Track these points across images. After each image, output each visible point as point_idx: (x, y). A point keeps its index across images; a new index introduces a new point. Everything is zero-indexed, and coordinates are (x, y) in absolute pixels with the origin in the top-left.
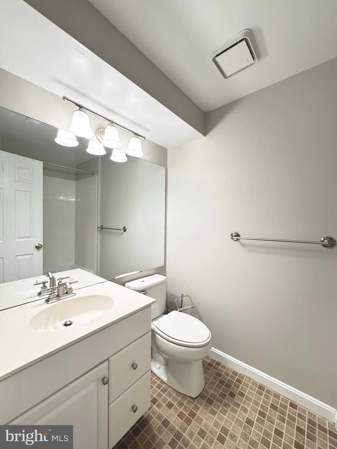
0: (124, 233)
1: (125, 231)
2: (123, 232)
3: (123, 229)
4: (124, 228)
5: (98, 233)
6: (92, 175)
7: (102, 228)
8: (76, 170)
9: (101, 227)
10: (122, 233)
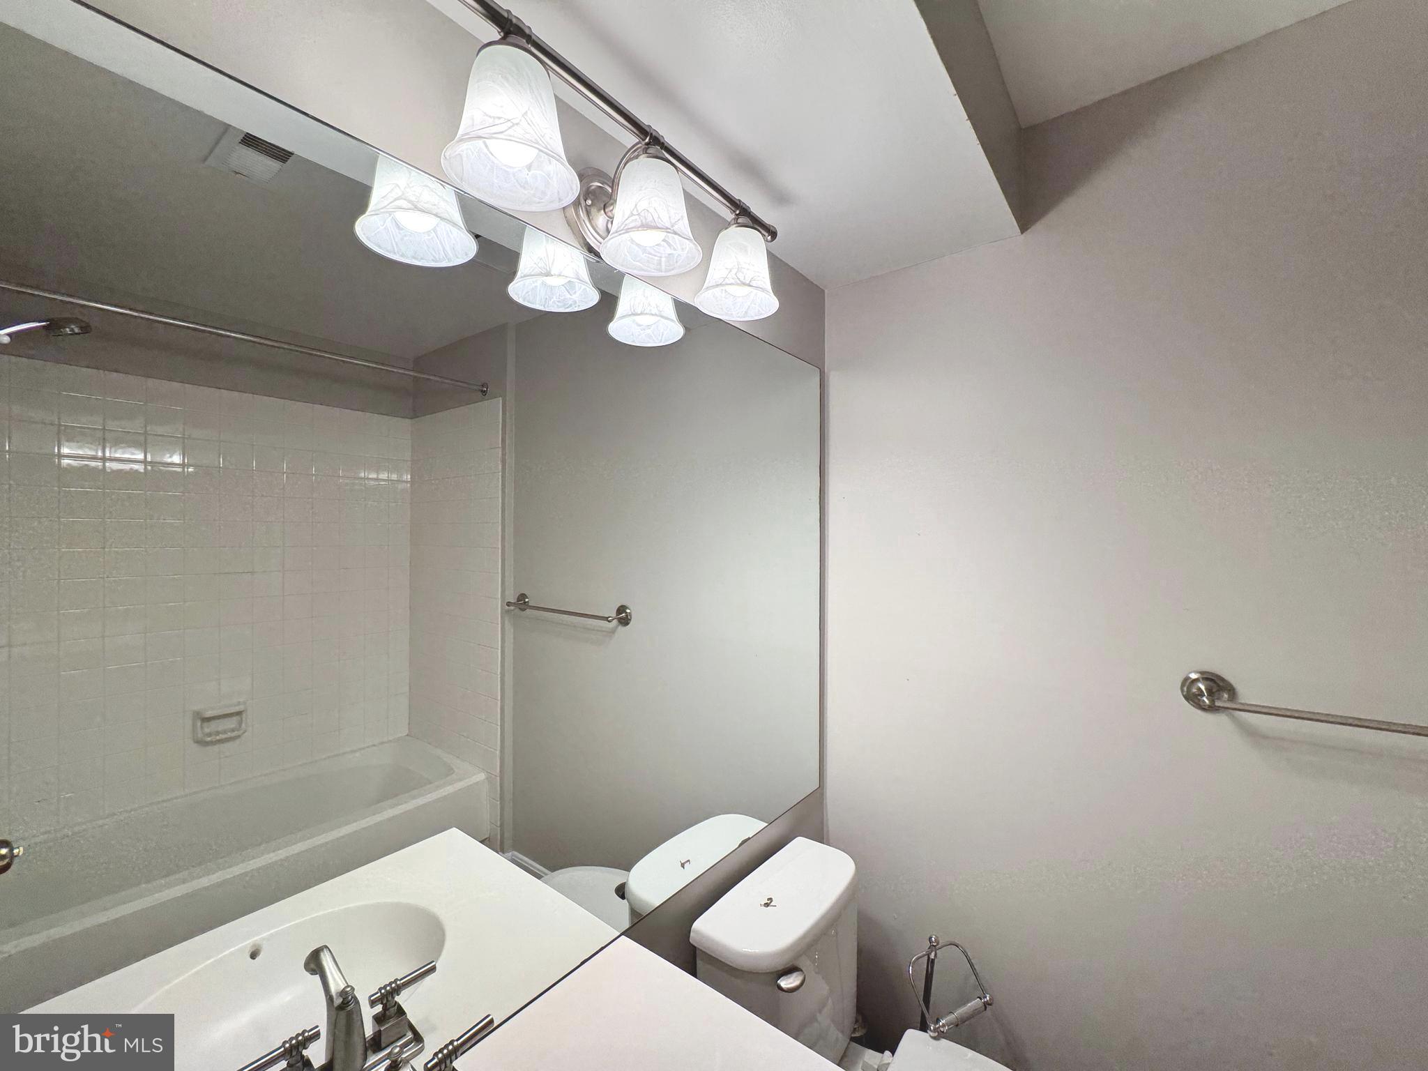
0: (621, 629)
1: (625, 621)
2: (617, 627)
3: (614, 615)
4: (622, 609)
5: (506, 622)
6: (480, 393)
7: (522, 602)
8: (415, 377)
9: (519, 600)
10: (613, 631)
